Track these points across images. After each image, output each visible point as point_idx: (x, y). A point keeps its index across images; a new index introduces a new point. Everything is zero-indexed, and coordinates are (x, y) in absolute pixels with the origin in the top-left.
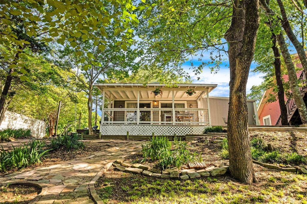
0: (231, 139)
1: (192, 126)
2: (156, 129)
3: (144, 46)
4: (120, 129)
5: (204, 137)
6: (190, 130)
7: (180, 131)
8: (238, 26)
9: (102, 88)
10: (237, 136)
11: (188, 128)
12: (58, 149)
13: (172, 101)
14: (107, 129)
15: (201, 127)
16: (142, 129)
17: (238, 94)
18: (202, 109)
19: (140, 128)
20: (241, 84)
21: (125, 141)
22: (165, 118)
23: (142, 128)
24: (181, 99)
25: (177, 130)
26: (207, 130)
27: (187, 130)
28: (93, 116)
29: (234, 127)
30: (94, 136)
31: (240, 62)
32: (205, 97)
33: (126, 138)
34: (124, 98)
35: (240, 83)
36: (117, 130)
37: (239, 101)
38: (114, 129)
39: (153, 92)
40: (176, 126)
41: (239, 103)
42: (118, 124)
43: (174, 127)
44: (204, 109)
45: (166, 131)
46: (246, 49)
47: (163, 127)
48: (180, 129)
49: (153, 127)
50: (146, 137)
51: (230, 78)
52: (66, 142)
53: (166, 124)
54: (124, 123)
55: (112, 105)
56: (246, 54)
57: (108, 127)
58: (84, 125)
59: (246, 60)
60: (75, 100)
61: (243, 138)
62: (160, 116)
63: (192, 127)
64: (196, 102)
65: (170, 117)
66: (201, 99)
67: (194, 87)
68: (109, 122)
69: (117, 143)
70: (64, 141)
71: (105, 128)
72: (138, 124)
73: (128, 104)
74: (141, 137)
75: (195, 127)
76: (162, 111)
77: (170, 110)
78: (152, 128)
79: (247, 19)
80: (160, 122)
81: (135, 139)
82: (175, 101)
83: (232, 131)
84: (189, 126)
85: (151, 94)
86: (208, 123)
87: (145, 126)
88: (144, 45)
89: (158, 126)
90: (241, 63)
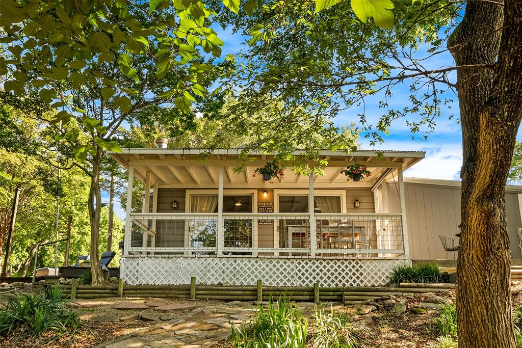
0: (467, 322)
1: (360, 260)
2: (267, 269)
3: (237, 79)
4: (173, 267)
5: (392, 295)
6: (354, 270)
7: (329, 274)
8: (485, 19)
9: (127, 159)
10: (482, 315)
11: (350, 267)
12: (11, 333)
13: (308, 189)
14: (138, 268)
15: (383, 263)
16: (231, 269)
17: (485, 207)
18: (387, 216)
19: (224, 265)
20: (492, 180)
21: (186, 305)
22: (290, 237)
23: (231, 265)
24: (332, 185)
25: (321, 271)
26: (399, 275)
27: (347, 270)
28: (104, 218)
29: (474, 291)
30: (105, 289)
31: (490, 122)
32: (392, 180)
33: (189, 294)
34: (183, 182)
35: (490, 176)
36: (166, 271)
37: (487, 223)
38: (156, 268)
39: (258, 172)
40: (317, 260)
41: (487, 229)
42: (167, 256)
43: (314, 263)
44: (391, 216)
45: (292, 273)
46: (506, 89)
47: (285, 263)
48: (328, 267)
49: (260, 262)
50: (240, 292)
51: (464, 155)
52: (32, 313)
53: (294, 254)
54: (182, 253)
55: (151, 197)
56: (506, 103)
57: (141, 263)
58: (79, 242)
59: (508, 117)
60: (55, 189)
61: (499, 321)
62: (276, 229)
63: (360, 263)
64: (369, 192)
65: (303, 234)
66: (385, 187)
67: (365, 158)
68: (144, 249)
69: (165, 311)
70: (26, 312)
71: (135, 264)
72: (220, 254)
73: (193, 197)
74: (226, 292)
75: (368, 263)
76: (281, 222)
77: (302, 218)
78: (256, 265)
79: (510, 9)
80: (276, 250)
81: (213, 297)
82: (315, 189)
83: (470, 301)
84: (353, 260)
85: (254, 176)
86: (402, 252)
87: (238, 261)
88: (239, 77)
89: (272, 260)
90: (493, 124)
